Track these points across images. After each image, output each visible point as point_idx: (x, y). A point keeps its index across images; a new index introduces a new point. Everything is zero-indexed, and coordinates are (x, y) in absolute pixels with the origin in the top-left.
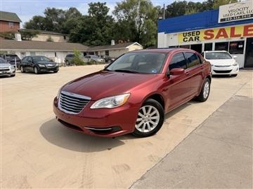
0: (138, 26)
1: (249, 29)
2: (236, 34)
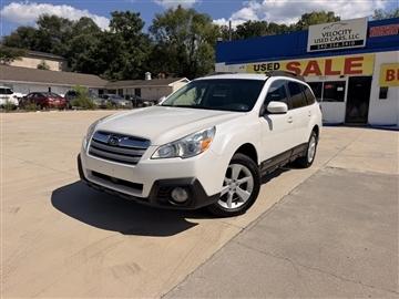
0: (188, 52)
1: (353, 63)
2: (333, 70)
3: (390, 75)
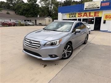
1: (97, 13)
2: (91, 15)
3: (106, 17)
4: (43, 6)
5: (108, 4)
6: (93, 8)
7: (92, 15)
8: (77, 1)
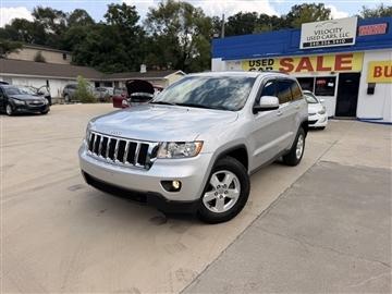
0: (182, 45)
1: (344, 59)
2: (324, 66)
3: (377, 71)
4: (159, 33)
5: (380, 29)
6: (331, 41)
7: (329, 67)
8: (274, 17)
